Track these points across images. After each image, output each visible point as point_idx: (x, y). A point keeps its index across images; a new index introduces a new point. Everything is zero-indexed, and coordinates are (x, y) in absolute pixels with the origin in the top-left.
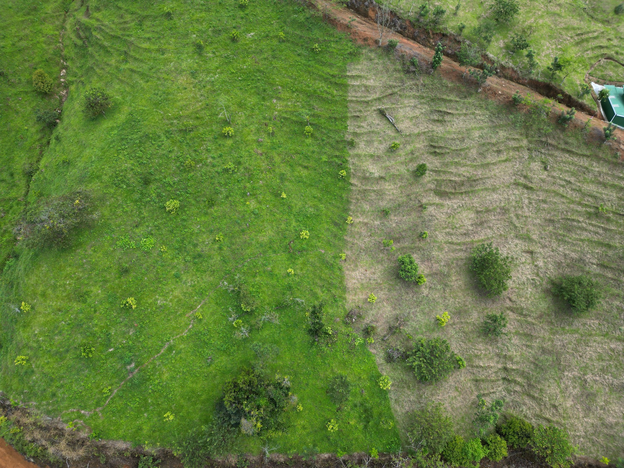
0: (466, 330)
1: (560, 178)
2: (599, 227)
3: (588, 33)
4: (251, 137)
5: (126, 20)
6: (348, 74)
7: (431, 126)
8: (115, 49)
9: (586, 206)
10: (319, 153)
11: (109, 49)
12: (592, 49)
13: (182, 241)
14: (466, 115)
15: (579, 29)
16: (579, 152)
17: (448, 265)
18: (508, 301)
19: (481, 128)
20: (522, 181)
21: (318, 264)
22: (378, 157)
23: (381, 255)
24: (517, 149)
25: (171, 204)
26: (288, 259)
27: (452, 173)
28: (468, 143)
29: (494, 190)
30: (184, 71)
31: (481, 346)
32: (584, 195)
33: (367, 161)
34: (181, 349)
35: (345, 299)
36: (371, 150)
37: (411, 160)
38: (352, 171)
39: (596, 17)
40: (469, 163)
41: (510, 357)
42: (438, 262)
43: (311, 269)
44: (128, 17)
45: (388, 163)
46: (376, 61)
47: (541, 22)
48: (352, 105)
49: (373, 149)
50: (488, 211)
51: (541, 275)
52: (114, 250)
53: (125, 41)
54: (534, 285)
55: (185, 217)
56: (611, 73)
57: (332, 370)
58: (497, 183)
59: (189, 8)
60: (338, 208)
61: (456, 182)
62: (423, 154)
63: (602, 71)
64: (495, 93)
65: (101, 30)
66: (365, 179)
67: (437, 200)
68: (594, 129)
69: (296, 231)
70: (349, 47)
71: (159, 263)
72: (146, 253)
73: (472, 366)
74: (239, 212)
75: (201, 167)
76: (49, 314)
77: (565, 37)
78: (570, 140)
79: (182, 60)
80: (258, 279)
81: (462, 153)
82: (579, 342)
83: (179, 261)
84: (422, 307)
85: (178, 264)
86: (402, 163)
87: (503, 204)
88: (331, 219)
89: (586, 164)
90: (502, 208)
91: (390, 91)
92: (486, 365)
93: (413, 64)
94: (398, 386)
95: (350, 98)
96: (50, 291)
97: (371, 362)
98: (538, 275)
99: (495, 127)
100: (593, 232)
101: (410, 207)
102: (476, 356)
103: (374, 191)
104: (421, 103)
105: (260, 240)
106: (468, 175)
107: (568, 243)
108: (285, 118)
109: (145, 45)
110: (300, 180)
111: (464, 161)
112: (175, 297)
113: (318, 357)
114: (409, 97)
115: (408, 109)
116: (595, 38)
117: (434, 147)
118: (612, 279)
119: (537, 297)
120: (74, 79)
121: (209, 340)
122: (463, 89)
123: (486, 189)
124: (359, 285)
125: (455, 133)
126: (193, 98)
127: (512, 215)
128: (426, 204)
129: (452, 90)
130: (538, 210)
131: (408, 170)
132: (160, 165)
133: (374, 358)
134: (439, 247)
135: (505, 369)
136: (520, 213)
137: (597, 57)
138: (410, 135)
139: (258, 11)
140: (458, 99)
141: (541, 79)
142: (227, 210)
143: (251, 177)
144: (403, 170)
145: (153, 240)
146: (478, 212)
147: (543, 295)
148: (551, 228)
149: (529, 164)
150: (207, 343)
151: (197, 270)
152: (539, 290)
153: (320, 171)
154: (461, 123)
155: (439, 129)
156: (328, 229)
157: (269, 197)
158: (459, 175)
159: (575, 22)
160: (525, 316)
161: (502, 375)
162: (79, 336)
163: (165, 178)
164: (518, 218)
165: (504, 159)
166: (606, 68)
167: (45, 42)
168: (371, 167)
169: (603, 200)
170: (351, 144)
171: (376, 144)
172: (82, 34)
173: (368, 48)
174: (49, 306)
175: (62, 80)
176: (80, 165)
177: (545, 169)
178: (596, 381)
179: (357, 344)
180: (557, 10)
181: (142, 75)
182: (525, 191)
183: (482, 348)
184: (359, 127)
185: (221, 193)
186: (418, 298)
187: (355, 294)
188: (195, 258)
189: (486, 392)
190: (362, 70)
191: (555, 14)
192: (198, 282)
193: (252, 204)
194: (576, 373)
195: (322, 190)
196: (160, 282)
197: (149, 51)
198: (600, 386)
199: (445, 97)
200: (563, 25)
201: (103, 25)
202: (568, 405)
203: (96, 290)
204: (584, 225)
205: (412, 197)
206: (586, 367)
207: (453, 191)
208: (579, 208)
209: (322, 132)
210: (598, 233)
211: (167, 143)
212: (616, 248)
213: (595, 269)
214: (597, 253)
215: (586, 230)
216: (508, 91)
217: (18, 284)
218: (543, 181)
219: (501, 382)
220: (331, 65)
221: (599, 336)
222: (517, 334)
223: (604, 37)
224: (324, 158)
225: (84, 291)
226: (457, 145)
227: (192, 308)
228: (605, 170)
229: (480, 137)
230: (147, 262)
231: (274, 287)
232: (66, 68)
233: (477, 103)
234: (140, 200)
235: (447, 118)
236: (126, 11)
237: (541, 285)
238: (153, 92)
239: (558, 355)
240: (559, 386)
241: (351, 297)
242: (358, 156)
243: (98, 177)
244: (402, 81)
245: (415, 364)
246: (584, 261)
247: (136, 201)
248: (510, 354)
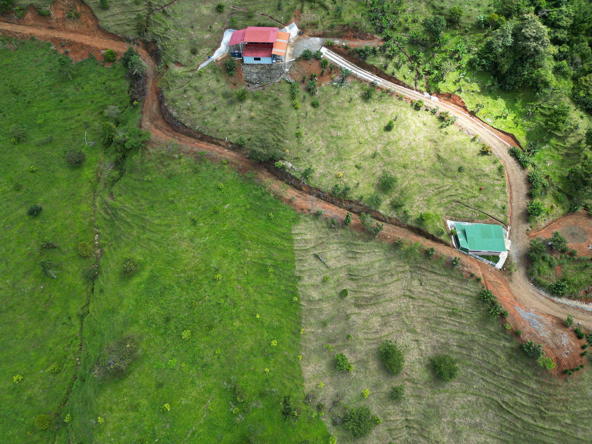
0: (381, 397)
1: (430, 290)
2: (456, 321)
3: (443, 187)
4: (233, 277)
5: (142, 204)
6: (293, 232)
7: (348, 261)
8: (135, 223)
9: (447, 308)
10: (278, 284)
11: (131, 224)
12: (447, 197)
13: (194, 357)
14: (369, 253)
15: (437, 185)
16: (440, 273)
17: (367, 354)
18: (405, 374)
19: (380, 260)
20: (408, 293)
21: (284, 363)
22: (317, 285)
23: (324, 353)
24: (403, 272)
25: (186, 334)
26: (264, 361)
27: (364, 292)
28: (372, 271)
29: (391, 300)
30: (185, 238)
31: (391, 407)
32: (445, 301)
33: (310, 289)
34: (201, 433)
35: (303, 386)
36: (312, 281)
37: (338, 286)
38: (301, 296)
39: (447, 175)
40: (374, 284)
41: (409, 412)
42: (360, 353)
43: (279, 366)
44: (143, 202)
45: (323, 290)
46: (310, 222)
47: (412, 183)
48: (297, 252)
49: (313, 281)
50: (389, 315)
51: (424, 356)
52: (152, 372)
53: (143, 219)
54: (420, 362)
55: (194, 340)
56: (460, 212)
57: (299, 435)
58: (393, 296)
59: (184, 193)
60: (294, 321)
61: (367, 298)
62: (345, 280)
63: (454, 211)
64: (386, 238)
65: (124, 210)
66: (310, 301)
67: (356, 310)
68: (448, 258)
69: (268, 340)
70: (292, 215)
71: (181, 375)
72: (172, 369)
73: (387, 421)
74: (229, 331)
75: (202, 303)
76: (116, 422)
77: (428, 191)
78: (435, 266)
79: (183, 231)
80: (245, 376)
81: (369, 278)
82: (449, 398)
83: (193, 371)
84: (352, 385)
85: (193, 373)
86: (332, 288)
87: (397, 310)
88: (290, 329)
89: (445, 281)
90: (397, 313)
91: (320, 241)
92: (395, 419)
93: (333, 223)
94: (341, 441)
95: (295, 248)
96: (114, 407)
97: (323, 427)
98: (422, 355)
99: (388, 259)
100: (453, 325)
101: (340, 318)
102: (388, 414)
103: (317, 309)
104: (340, 247)
105: (244, 349)
106: (374, 292)
107: (439, 332)
108: (254, 262)
109: (157, 222)
110: (267, 304)
111: (371, 284)
112: (193, 397)
113: (290, 427)
114: (333, 243)
115: (333, 251)
116: (447, 190)
117: (352, 275)
118: (466, 355)
119: (422, 370)
120: (106, 242)
121: (218, 423)
122: (366, 236)
123: (386, 301)
124: (312, 376)
125: (363, 265)
126: (193, 256)
127: (404, 317)
128: (350, 314)
129: (359, 238)
130: (419, 312)
131: (336, 293)
132: (175, 307)
133: (325, 424)
134: (360, 343)
135: (407, 420)
136: (408, 315)
137: (450, 202)
138: (336, 269)
139: (230, 189)
140: (363, 243)
141: (414, 225)
142: (221, 330)
143: (235, 305)
144: (333, 292)
145: (175, 360)
146: (382, 317)
147: (426, 369)
148: (428, 323)
149: (411, 282)
150: (216, 426)
151: (206, 376)
152: (423, 366)
153: (280, 296)
154: (367, 259)
155: (353, 263)
156: (289, 337)
157: (248, 317)
158: (369, 293)
159: (434, 180)
160: (416, 383)
161: (405, 424)
162: (136, 434)
163: (179, 315)
164: (407, 318)
165: (395, 279)
166: (456, 209)
167: (82, 218)
168: (313, 293)
169: (456, 303)
170: (299, 278)
171: (315, 277)
172: (109, 211)
173: (304, 214)
174: (115, 417)
175: (97, 243)
176: (122, 312)
177: (421, 284)
178: (461, 422)
179: (313, 416)
180: (422, 173)
181: (156, 242)
182: (411, 300)
183: (392, 408)
184: (303, 266)
185: (216, 319)
186: (349, 379)
187: (310, 383)
188: (203, 367)
189: (396, 437)
190: (302, 229)
191: (420, 176)
192: (207, 384)
193: (237, 324)
194: (449, 419)
195: (283, 309)
196: (183, 388)
197: (160, 225)
198: (464, 425)
199: (355, 242)
200: (427, 183)
201: (125, 207)
202: (445, 440)
203: (144, 402)
204: (447, 321)
205: (341, 310)
206: (455, 414)
207: (366, 304)
208: (443, 310)
209: (279, 270)
210: (455, 325)
211: (178, 290)
212: (467, 334)
213: (455, 349)
214: (456, 338)
215: (448, 324)
216: (394, 235)
217: (91, 402)
218: (420, 293)
219: (405, 429)
220: (282, 226)
221: (461, 393)
222: (412, 396)
223: (453, 189)
224: (282, 287)
225: (136, 403)
226: (365, 273)
227: (204, 403)
228: (456, 284)
229: (380, 267)
230: (173, 376)
231: (256, 381)
232: (98, 233)
233: (375, 245)
234: (165, 333)
235: (358, 256)
236: (141, 197)
237: (424, 362)
238: (166, 254)
239: (437, 407)
240: (439, 429)
241: (307, 385)
242: (304, 286)
243: (137, 322)
244: (327, 234)
245: (349, 428)
246: (449, 344)
247: (162, 334)
248: (409, 410)
